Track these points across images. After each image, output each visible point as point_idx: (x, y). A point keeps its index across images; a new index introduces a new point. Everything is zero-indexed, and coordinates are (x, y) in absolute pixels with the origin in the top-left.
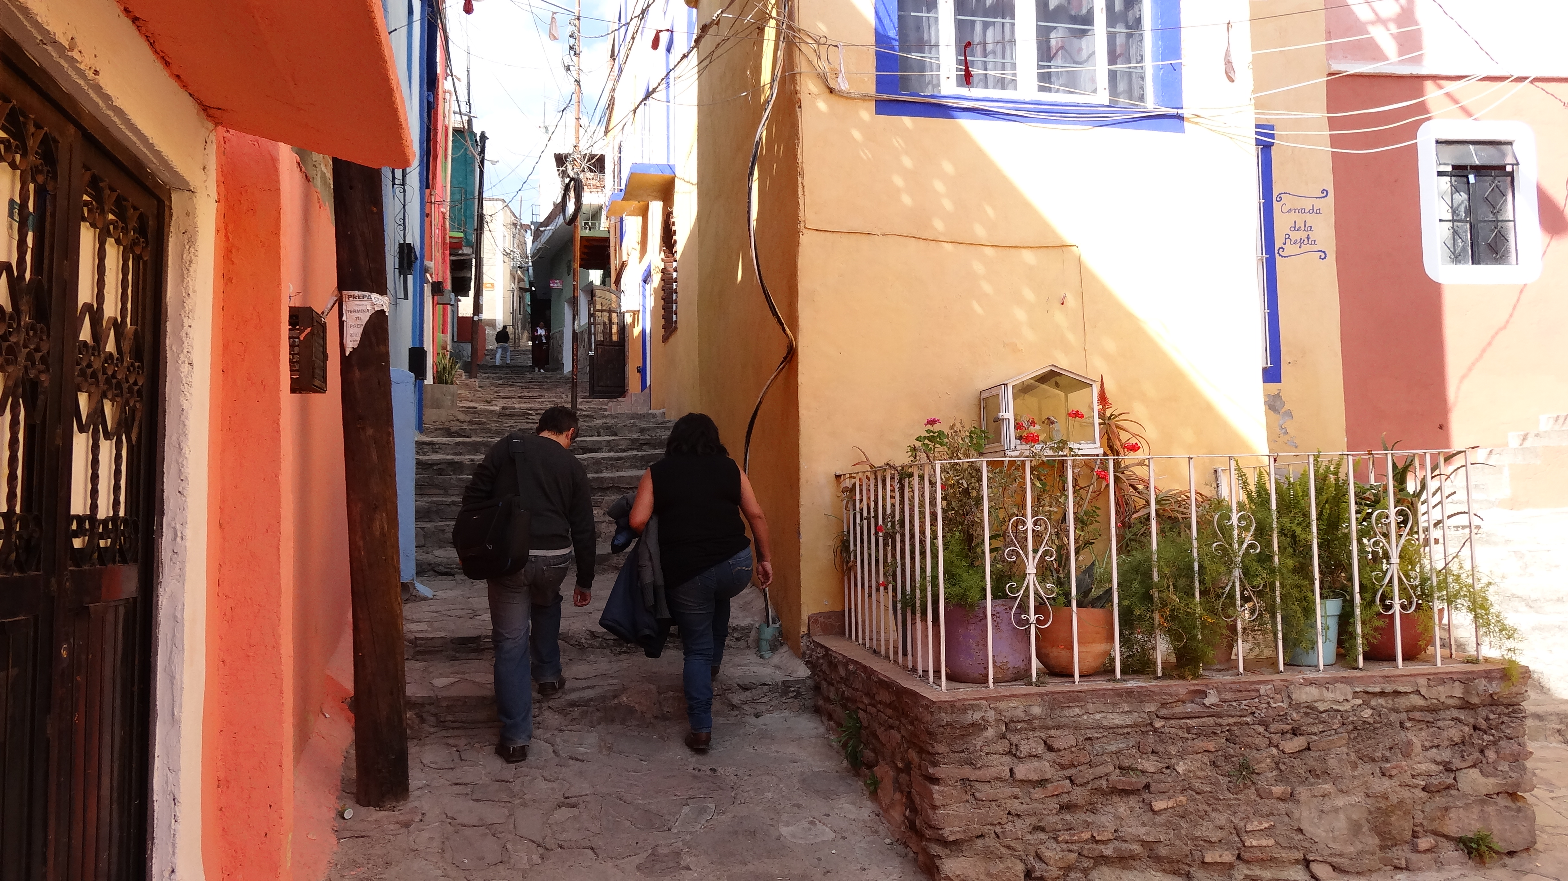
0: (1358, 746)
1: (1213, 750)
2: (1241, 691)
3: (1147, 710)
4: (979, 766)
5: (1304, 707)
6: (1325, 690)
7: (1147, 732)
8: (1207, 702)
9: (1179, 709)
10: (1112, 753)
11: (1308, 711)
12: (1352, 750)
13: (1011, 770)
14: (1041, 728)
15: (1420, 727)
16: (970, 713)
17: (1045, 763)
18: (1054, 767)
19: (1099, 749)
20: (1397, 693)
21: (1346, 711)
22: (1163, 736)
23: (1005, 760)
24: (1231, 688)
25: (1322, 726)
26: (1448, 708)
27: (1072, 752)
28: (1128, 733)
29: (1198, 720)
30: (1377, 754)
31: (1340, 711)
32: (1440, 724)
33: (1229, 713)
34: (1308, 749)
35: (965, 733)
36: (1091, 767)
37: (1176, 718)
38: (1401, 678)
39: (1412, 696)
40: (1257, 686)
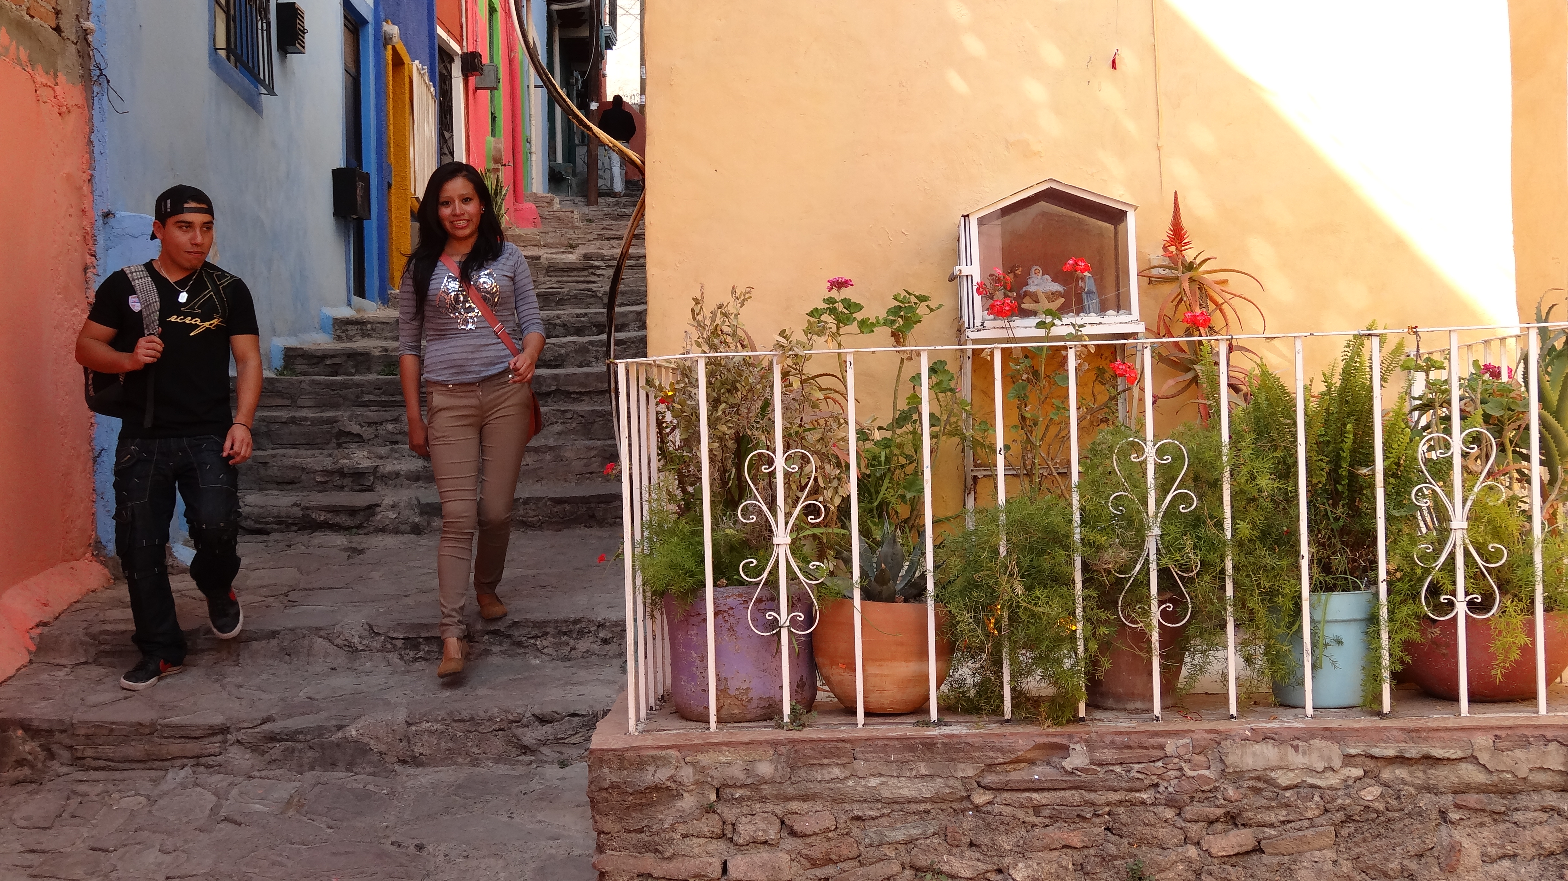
0: (1357, 850)
1: (1079, 845)
2: (1130, 747)
3: (960, 774)
4: (667, 855)
5: (1251, 779)
6: (1291, 751)
7: (963, 811)
8: (1068, 764)
9: (1018, 775)
10: (898, 842)
11: (1260, 785)
12: (1346, 856)
13: (725, 864)
14: (776, 797)
15: (1479, 820)
16: (651, 769)
17: (780, 854)
18: (799, 862)
19: (873, 836)
20: (1429, 760)
21: (1331, 788)
22: (990, 819)
23: (715, 847)
24: (1113, 742)
25: (1284, 813)
26: (1537, 789)
27: (829, 840)
28: (927, 812)
29: (1053, 793)
30: (1391, 866)
31: (1320, 788)
32: (1519, 816)
33: (1108, 783)
34: (1258, 850)
35: (644, 801)
36: (862, 865)
37: (1012, 790)
38: (1442, 734)
39: (1463, 765)
40: (1161, 740)
